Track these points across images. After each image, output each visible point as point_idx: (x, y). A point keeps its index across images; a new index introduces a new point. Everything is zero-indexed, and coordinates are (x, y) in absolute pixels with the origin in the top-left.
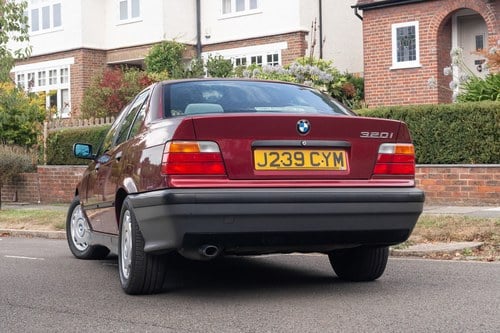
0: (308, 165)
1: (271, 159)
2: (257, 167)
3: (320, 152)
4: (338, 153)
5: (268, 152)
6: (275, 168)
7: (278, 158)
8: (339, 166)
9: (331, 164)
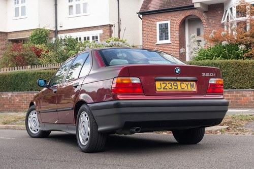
0: (179, 88)
1: (163, 86)
2: (157, 90)
3: (184, 82)
4: (192, 83)
5: (162, 82)
6: (165, 90)
7: (166, 86)
8: (193, 89)
9: (189, 89)
